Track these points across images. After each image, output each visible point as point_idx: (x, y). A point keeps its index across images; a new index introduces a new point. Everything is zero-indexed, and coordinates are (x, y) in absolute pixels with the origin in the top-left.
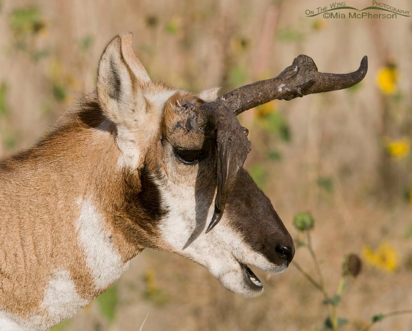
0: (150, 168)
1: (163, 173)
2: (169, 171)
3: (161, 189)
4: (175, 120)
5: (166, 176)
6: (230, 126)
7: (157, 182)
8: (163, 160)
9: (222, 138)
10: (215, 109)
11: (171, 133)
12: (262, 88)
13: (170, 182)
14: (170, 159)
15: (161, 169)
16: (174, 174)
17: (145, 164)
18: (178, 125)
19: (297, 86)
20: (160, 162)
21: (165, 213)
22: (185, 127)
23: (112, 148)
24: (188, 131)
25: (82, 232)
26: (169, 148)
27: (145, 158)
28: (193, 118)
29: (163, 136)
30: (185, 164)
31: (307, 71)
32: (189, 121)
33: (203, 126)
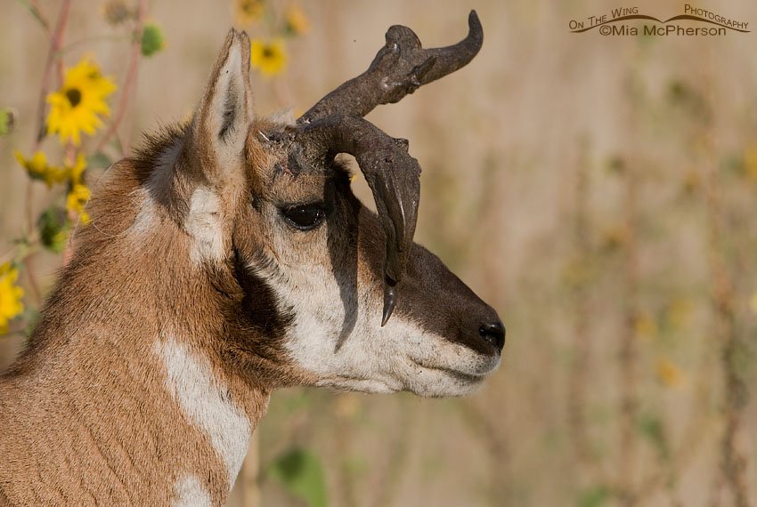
0: (246, 253)
1: (270, 255)
2: (279, 249)
3: (272, 283)
4: (268, 162)
5: (276, 261)
6: (378, 142)
7: (262, 274)
8: (265, 233)
9: (374, 162)
10: (339, 124)
11: (270, 186)
12: (357, 90)
13: (283, 268)
14: (277, 228)
15: (265, 250)
16: (289, 251)
17: (236, 250)
18: (277, 169)
19: (408, 75)
20: (261, 240)
21: (289, 319)
22: (288, 170)
23: (174, 239)
24: (296, 175)
25: (182, 395)
26: (271, 211)
27: (233, 240)
28: (298, 152)
29: (255, 195)
30: (303, 230)
31: (408, 51)
32: (292, 159)
33: (318, 159)
